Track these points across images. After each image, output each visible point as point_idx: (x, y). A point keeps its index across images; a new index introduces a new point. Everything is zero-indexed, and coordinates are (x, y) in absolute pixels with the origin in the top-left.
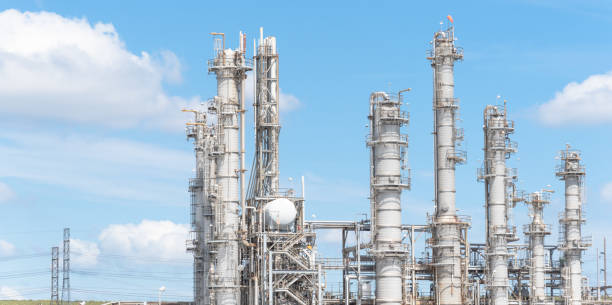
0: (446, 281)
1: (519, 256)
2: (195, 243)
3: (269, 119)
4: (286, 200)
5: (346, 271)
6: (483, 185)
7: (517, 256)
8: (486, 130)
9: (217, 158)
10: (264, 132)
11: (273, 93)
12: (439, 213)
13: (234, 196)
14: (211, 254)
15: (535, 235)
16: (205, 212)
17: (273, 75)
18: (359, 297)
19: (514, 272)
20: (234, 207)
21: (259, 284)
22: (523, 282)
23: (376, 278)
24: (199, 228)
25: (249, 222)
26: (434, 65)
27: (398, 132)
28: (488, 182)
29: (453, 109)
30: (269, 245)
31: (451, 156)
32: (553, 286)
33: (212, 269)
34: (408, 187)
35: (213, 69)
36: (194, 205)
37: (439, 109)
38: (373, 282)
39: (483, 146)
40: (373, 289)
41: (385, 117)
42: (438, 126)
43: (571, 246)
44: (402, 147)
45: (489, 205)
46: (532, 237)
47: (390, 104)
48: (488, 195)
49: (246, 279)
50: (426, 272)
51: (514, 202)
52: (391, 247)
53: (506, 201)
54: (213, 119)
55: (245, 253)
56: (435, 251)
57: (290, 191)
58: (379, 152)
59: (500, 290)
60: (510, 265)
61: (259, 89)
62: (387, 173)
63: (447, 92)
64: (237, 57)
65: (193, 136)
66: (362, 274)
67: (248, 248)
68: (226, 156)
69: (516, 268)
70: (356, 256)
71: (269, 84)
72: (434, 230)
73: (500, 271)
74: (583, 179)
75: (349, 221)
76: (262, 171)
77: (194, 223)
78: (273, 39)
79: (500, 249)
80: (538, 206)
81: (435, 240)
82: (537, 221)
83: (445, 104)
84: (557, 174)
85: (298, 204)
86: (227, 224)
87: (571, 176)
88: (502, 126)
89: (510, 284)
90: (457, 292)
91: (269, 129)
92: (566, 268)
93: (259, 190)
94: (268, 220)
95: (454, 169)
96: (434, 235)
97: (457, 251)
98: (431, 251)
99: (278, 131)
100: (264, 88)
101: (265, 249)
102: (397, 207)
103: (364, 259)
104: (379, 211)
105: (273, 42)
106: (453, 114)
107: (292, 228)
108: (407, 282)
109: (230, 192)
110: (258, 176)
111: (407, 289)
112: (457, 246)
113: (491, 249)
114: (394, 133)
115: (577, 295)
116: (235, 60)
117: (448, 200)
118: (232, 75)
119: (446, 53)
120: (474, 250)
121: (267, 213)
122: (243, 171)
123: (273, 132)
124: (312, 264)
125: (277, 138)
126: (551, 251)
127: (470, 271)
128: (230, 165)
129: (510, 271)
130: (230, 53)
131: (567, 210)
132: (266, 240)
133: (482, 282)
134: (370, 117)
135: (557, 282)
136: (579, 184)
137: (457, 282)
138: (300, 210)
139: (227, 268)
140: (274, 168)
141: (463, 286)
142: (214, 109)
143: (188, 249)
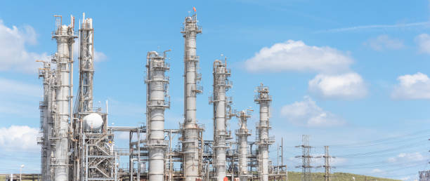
0: (190, 162)
1: (233, 147)
2: (42, 139)
3: (87, 67)
4: (97, 114)
5: (131, 156)
6: (212, 106)
7: (231, 148)
8: (214, 74)
9: (56, 89)
10: (84, 74)
11: (90, 52)
12: (187, 122)
13: (66, 112)
14: (52, 146)
15: (242, 136)
16: (48, 121)
17: (90, 41)
18: (139, 171)
19: (229, 157)
20: (66, 118)
21: (80, 164)
22: (235, 163)
23: (149, 160)
24: (45, 130)
25: (74, 127)
26: (185, 36)
27: (163, 75)
28: (215, 105)
29: (195, 62)
30: (86, 140)
31: (194, 89)
32: (252, 166)
33: (52, 155)
34: (169, 107)
35: (54, 37)
36: (42, 117)
37: (187, 62)
38: (147, 163)
39: (212, 84)
40: (147, 167)
41: (156, 66)
42: (186, 72)
43: (262, 142)
44: (165, 84)
45: (215, 118)
46: (240, 137)
47: (159, 59)
48: (215, 112)
49: (72, 160)
50: (178, 157)
51: (230, 116)
52: (158, 142)
53: (225, 115)
54: (54, 66)
55: (72, 145)
56: (184, 145)
57: (99, 109)
58: (152, 86)
59: (221, 168)
60: (227, 153)
61: (82, 49)
62: (156, 99)
63: (192, 52)
64: (69, 30)
65: (42, 76)
66: (141, 158)
67: (74, 143)
68: (62, 88)
69: (230, 154)
70: (137, 147)
71: (88, 46)
72: (183, 132)
73: (222, 157)
74: (270, 103)
75: (133, 127)
76: (83, 97)
77: (42, 127)
78: (91, 19)
79: (221, 144)
80: (244, 118)
81: (184, 138)
82: (243, 127)
83: (191, 59)
84: (255, 101)
85: (104, 117)
86: (62, 128)
87: (263, 102)
88: (224, 72)
89: (227, 164)
90: (196, 169)
91: (87, 72)
92: (260, 155)
93: (81, 108)
94: (86, 126)
95: (195, 97)
96: (183, 136)
97: (196, 145)
98: (181, 144)
99: (92, 73)
100: (85, 48)
101: (84, 143)
102: (161, 119)
103: (142, 149)
104: (151, 121)
105: (90, 21)
106: (195, 65)
107: (100, 130)
108: (167, 162)
109: (64, 109)
110: (80, 100)
111: (167, 167)
112: (197, 142)
113: (216, 144)
114: (161, 76)
115: (266, 171)
116: (68, 32)
117: (192, 115)
118: (66, 41)
119: (192, 30)
120: (207, 144)
121: (86, 122)
122: (72, 97)
123: (90, 74)
124: (112, 152)
125: (92, 78)
126: (251, 145)
127: (204, 157)
128: (64, 94)
129: (227, 157)
130: (65, 28)
131: (261, 121)
132: (84, 138)
133: (211, 163)
134: (147, 66)
135: (254, 163)
136: (268, 106)
137: (196, 163)
138: (105, 120)
139: (61, 154)
140: (90, 95)
141: (199, 165)
142: (55, 60)
143: (38, 143)
